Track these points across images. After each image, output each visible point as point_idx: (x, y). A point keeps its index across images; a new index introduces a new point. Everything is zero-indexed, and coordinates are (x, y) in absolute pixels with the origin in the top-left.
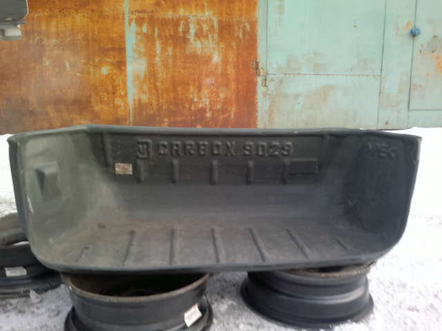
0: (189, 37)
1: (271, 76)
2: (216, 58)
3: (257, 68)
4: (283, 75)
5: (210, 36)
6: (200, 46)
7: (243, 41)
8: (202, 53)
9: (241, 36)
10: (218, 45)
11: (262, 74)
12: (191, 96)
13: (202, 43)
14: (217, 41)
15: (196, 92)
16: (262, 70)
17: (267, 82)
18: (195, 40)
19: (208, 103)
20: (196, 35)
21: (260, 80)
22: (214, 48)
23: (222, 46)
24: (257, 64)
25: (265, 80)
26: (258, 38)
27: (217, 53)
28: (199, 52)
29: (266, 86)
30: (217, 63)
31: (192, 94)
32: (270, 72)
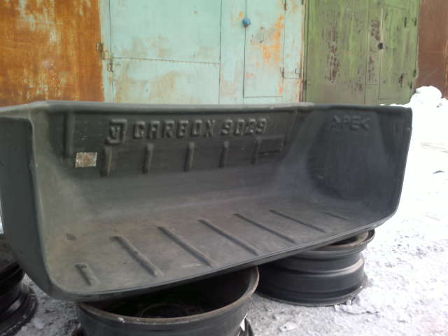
0: (19, 9)
1: (118, 60)
2: (54, 37)
3: (101, 50)
4: (129, 60)
5: (45, 10)
6: (34, 21)
7: (84, 19)
8: (36, 29)
9: (81, 13)
10: (56, 22)
11: (107, 57)
12: (25, 81)
13: (36, 18)
14: (53, 17)
15: (31, 76)
16: (106, 53)
17: (114, 66)
18: (27, 14)
19: (46, 89)
20: (28, 7)
21: (105, 64)
22: (50, 25)
23: (60, 22)
24: (101, 45)
25: (111, 64)
26: (101, 16)
27: (55, 31)
28: (33, 29)
29: (112, 70)
30: (55, 43)
31: (27, 78)
32: (115, 56)
